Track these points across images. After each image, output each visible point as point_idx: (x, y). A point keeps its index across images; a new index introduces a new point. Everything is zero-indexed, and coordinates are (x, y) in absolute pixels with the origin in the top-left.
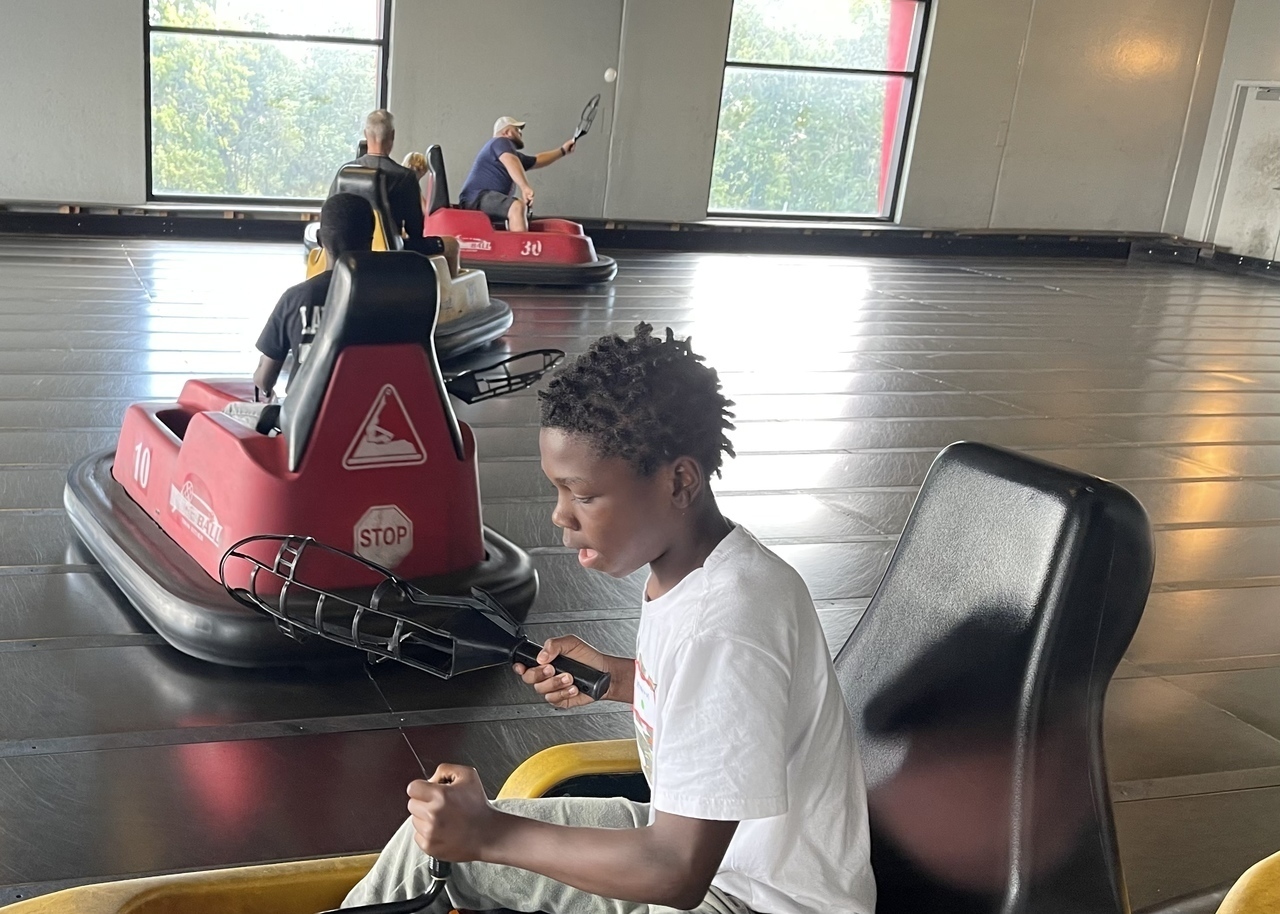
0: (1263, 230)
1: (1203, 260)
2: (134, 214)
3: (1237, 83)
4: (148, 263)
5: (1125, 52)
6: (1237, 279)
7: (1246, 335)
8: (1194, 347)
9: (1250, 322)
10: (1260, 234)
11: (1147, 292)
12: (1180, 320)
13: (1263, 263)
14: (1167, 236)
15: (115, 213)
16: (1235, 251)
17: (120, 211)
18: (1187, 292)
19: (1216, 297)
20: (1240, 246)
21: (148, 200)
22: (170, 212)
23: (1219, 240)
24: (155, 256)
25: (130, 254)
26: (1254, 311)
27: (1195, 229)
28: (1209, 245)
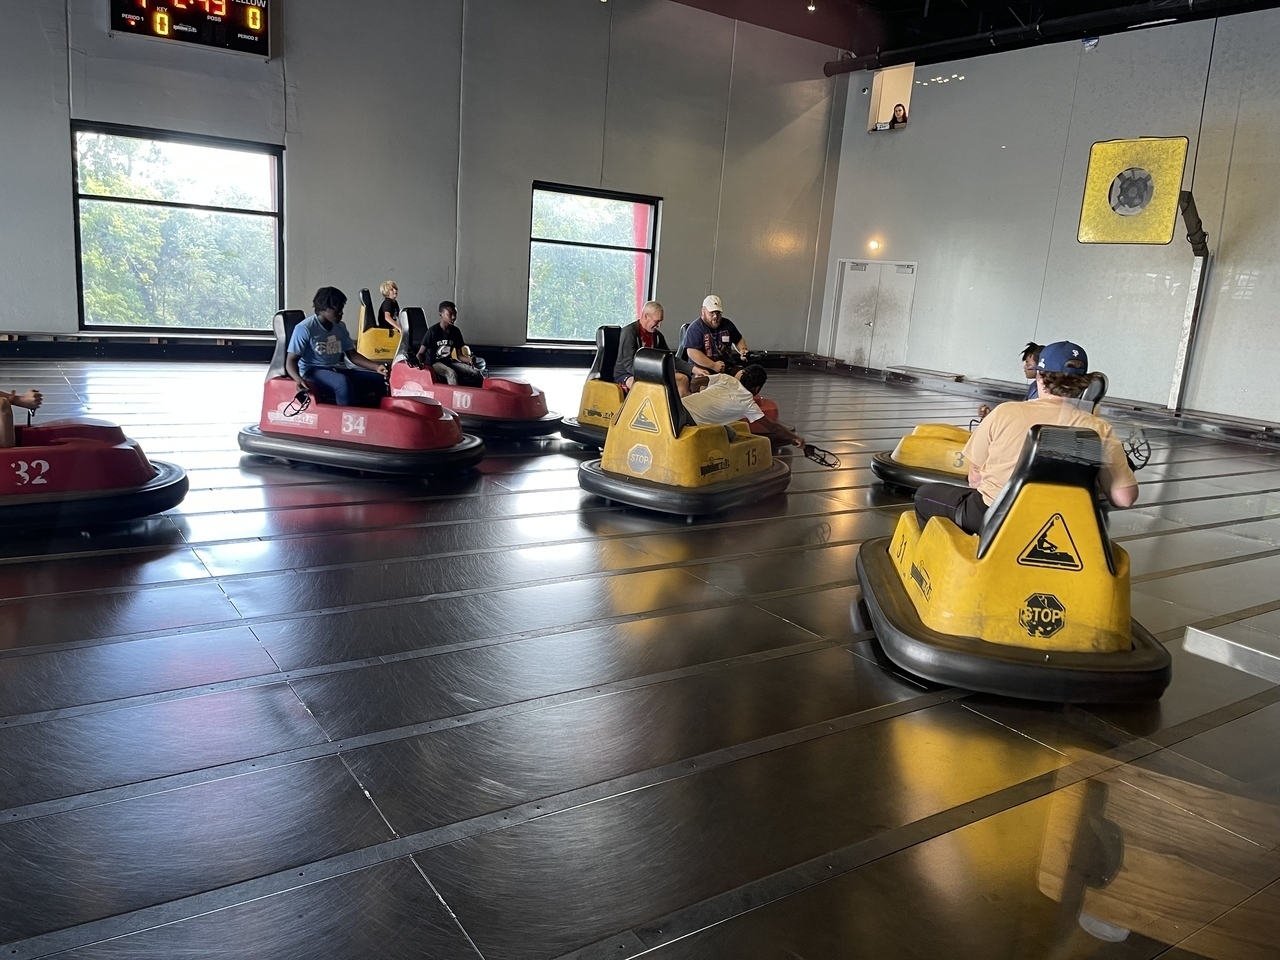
0: (861, 349)
1: (830, 368)
2: (68, 340)
3: (839, 260)
4: (83, 380)
5: (775, 241)
6: (849, 380)
7: (858, 416)
8: (829, 425)
9: (860, 407)
10: (860, 352)
11: (800, 390)
12: (819, 408)
13: (863, 370)
14: (808, 354)
15: (51, 339)
16: (847, 363)
17: (55, 338)
18: (822, 389)
19: (838, 391)
20: (850, 359)
21: (80, 329)
22: (101, 339)
23: (838, 355)
24: (89, 375)
25: (66, 373)
26: (860, 400)
27: (823, 350)
28: (831, 359)
